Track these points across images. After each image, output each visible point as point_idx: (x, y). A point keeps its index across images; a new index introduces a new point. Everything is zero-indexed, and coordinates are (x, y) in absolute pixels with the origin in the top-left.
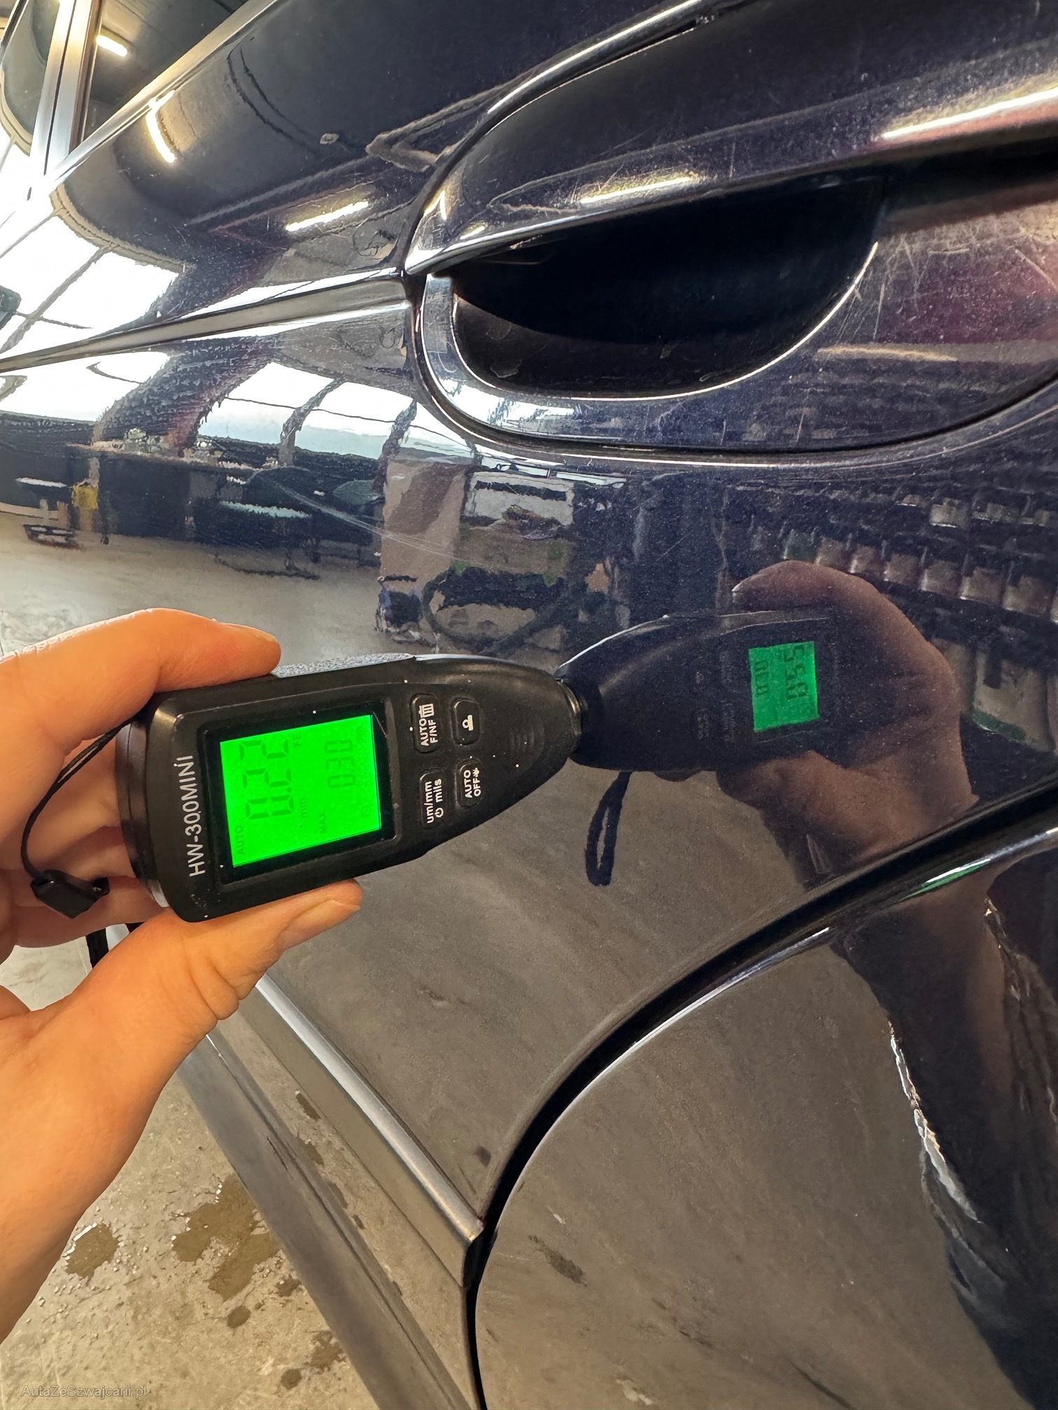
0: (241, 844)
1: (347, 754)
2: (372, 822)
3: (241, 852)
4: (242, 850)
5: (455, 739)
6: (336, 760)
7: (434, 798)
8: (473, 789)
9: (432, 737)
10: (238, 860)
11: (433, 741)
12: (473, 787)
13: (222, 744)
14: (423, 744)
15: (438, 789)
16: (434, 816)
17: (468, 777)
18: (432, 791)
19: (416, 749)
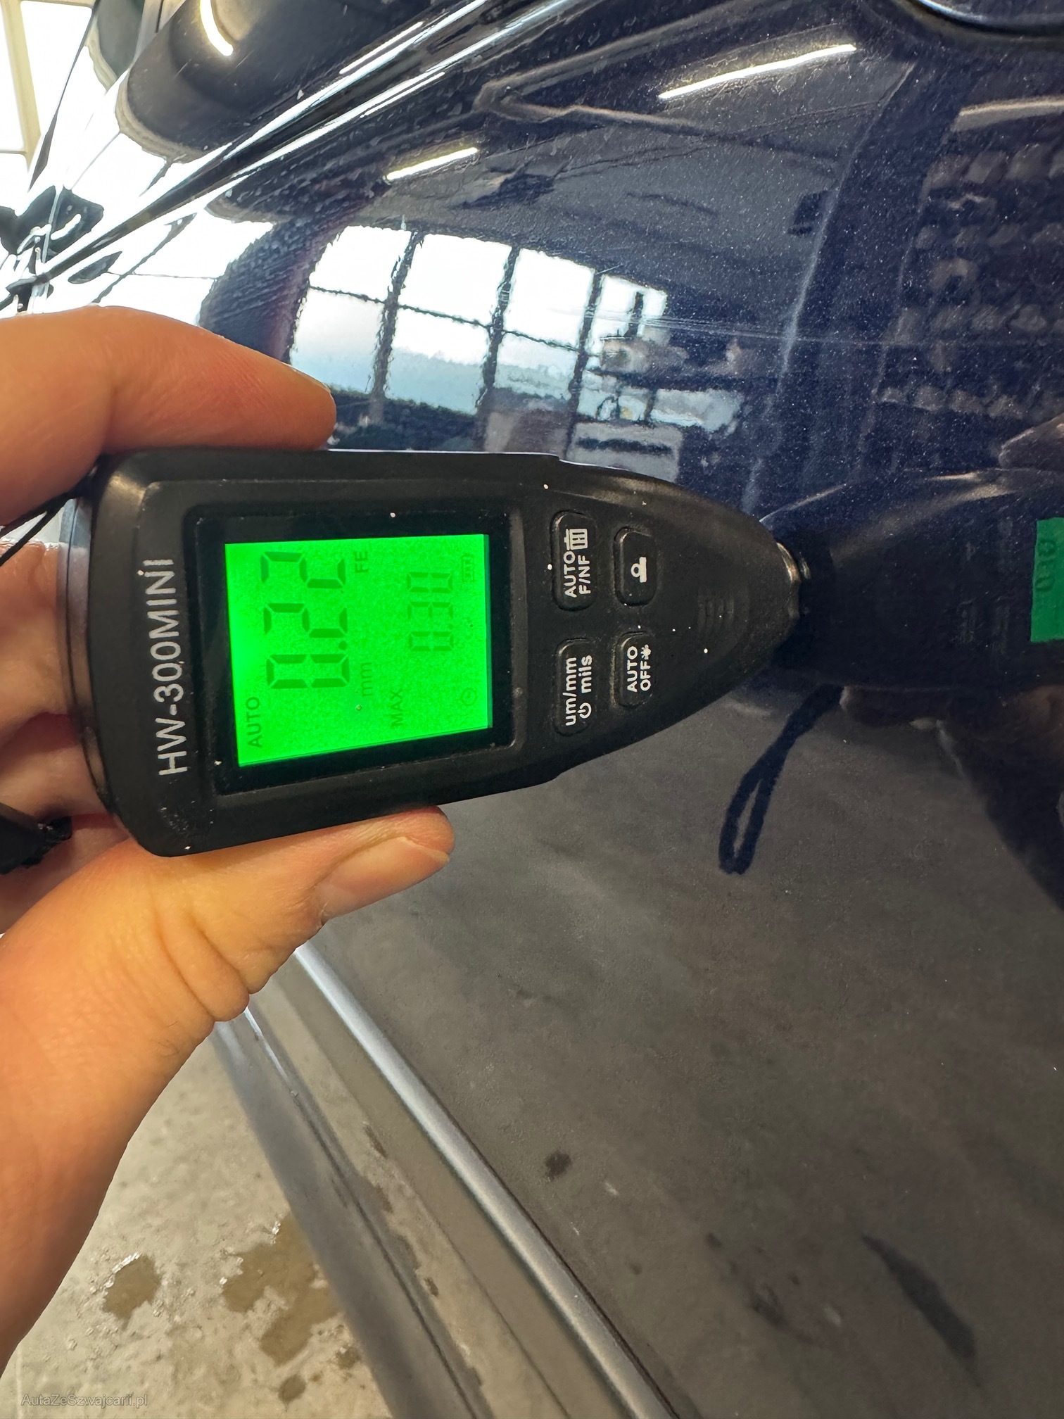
0: (254, 729)
1: (442, 598)
2: (478, 717)
3: (255, 743)
4: (256, 739)
5: (618, 593)
6: (425, 604)
7: (578, 685)
8: (640, 679)
9: (583, 584)
10: (248, 755)
11: (584, 591)
12: (639, 676)
13: (230, 549)
14: (567, 593)
15: (586, 671)
16: (577, 715)
17: (632, 657)
18: (578, 672)
19: (555, 599)
